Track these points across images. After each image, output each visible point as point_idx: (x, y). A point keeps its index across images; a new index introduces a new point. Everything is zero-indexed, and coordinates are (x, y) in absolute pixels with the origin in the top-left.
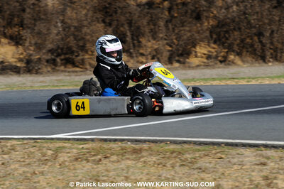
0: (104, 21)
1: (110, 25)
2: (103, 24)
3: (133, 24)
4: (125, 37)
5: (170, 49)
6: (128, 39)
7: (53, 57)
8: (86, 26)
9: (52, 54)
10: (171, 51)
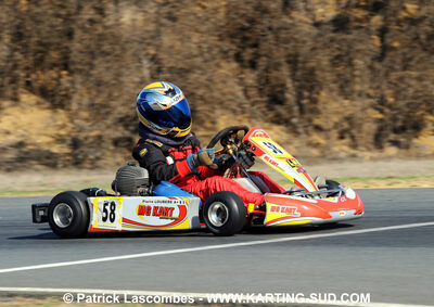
0: (238, 58)
1: (253, 65)
2: (235, 65)
3: (300, 65)
4: (282, 92)
5: (380, 116)
6: (288, 96)
7: (127, 134)
8: (199, 68)
9: (126, 126)
10: (381, 120)
